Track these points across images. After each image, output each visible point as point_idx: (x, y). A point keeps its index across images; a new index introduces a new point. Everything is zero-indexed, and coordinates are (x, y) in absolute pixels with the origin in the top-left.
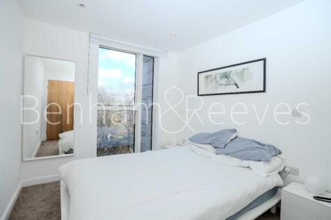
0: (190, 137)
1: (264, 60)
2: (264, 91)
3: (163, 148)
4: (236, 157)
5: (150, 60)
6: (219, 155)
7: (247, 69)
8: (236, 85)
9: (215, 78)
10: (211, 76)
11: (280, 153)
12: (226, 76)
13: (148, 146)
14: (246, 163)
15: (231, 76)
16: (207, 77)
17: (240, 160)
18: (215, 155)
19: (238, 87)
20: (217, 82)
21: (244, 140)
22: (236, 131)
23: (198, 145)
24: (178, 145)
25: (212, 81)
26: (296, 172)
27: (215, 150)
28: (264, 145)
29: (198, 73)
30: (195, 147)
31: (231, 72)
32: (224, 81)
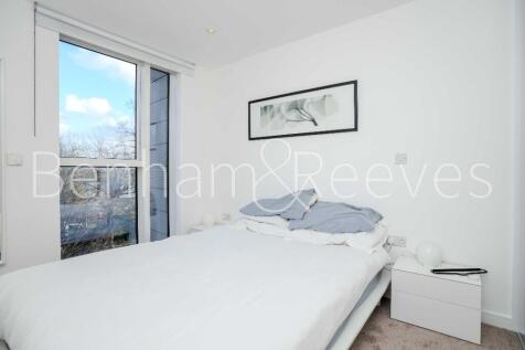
0: (240, 207)
1: (355, 83)
2: (356, 129)
3: (191, 231)
4: (322, 231)
5: (162, 76)
6: (294, 232)
7: (330, 96)
8: (313, 120)
9: (279, 110)
10: (271, 106)
11: (381, 218)
12: (296, 107)
13: (163, 230)
14: (339, 238)
15: (305, 107)
16: (265, 108)
17: (328, 235)
18: (288, 231)
19: (316, 124)
20: (283, 117)
21: (328, 204)
22: (314, 192)
23: (258, 218)
24: (216, 224)
25: (272, 116)
26: (402, 242)
27: (288, 223)
28: (359, 209)
29: (250, 103)
30: (252, 222)
31: (304, 101)
32: (293, 115)
